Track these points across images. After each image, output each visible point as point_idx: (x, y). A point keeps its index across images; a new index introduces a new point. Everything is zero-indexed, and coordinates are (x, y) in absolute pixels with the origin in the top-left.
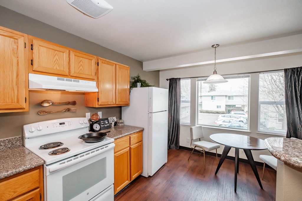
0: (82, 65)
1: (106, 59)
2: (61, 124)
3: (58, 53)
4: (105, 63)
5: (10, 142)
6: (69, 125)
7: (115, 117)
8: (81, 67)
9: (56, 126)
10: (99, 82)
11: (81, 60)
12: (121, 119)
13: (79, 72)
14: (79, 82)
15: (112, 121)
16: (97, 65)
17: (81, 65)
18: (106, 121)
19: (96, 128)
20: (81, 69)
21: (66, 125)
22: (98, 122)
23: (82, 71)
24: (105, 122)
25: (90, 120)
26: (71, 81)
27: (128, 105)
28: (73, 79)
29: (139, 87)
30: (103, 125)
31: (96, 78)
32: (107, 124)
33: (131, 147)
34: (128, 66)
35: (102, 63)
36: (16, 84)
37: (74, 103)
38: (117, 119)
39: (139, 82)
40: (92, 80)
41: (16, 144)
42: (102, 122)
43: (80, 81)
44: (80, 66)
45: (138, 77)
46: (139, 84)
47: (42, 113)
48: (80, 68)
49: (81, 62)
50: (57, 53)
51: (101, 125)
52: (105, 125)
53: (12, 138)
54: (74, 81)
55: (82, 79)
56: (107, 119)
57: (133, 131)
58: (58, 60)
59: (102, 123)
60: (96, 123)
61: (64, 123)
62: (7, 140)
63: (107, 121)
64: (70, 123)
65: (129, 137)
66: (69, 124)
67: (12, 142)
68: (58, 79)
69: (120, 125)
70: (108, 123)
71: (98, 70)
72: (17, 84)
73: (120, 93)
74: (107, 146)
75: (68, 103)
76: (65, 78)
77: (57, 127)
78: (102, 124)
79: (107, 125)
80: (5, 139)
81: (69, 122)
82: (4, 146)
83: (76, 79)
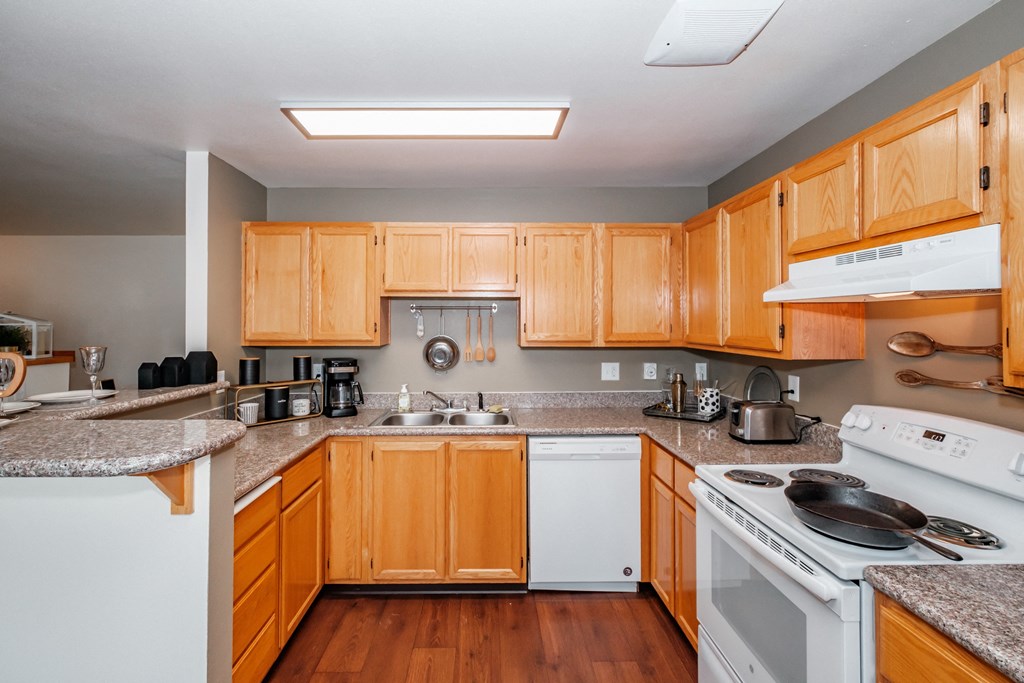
0: (910, 169)
2: (929, 434)
3: (831, 177)
6: (955, 450)
8: (905, 183)
9: (910, 435)
11: (905, 151)
13: (894, 210)
17: (904, 172)
20: (904, 191)
21: (941, 449)
23: (910, 199)
26: (872, 257)
43: (906, 245)
44: (899, 180)
47: (905, 379)
48: (899, 191)
49: (905, 157)
50: (829, 178)
54: (884, 255)
61: (940, 437)
66: (961, 448)
68: (840, 262)
74: (810, 571)
81: (966, 438)
83: (888, 243)
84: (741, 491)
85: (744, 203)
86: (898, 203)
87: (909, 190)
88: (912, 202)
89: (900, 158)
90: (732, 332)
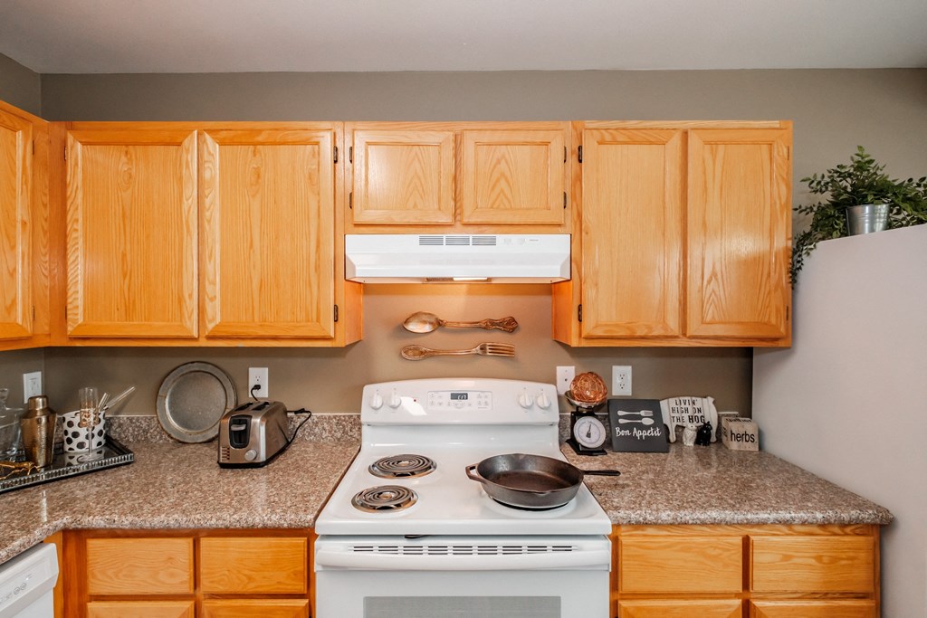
0: (508, 174)
1: (623, 119)
2: (454, 396)
3: (419, 154)
4: (615, 142)
5: (341, 424)
6: (479, 403)
7: (711, 400)
8: (503, 183)
9: (441, 401)
10: (583, 234)
11: (503, 156)
12: (747, 412)
13: (494, 203)
14: (493, 242)
15: (686, 416)
16: (572, 160)
17: (503, 175)
18: (642, 413)
19: (589, 435)
20: (502, 191)
21: (470, 405)
22: (603, 409)
23: (506, 198)
24: (640, 417)
25: (565, 399)
26: (465, 242)
27: (781, 344)
28: (471, 236)
29: (872, 230)
30: (623, 427)
31: (569, 218)
32: (647, 428)
33: (757, 603)
34: (776, 124)
35: (601, 143)
36: (316, 270)
37: (509, 325)
38: (718, 411)
39: (865, 203)
40: (554, 227)
41: (352, 434)
42: (621, 413)
43: (500, 238)
44: (498, 180)
45: (860, 167)
46: (873, 212)
47: (410, 353)
48: (497, 190)
49: (503, 162)
50: (416, 154)
51: (618, 430)
52: (638, 433)
53: (344, 416)
54: (477, 242)
55: (506, 229)
56: (654, 406)
57: (776, 510)
58: (419, 178)
59: (624, 417)
60: (590, 413)
61: (464, 396)
62: (335, 417)
63: (650, 413)
64: (486, 397)
65: (739, 541)
66: (483, 400)
67: (344, 426)
68: (423, 242)
69: (734, 446)
70: (654, 426)
71: (578, 178)
72: (317, 268)
73: (714, 274)
74: (568, 549)
75: (490, 325)
76: (445, 236)
77: (440, 404)
78: (622, 421)
79: (645, 434)
80: (332, 414)
82: (330, 432)
83: (481, 233)
84: (404, 517)
85: (260, 139)
86: (496, 200)
87: (507, 190)
88: (509, 202)
89: (499, 162)
90: (222, 315)
